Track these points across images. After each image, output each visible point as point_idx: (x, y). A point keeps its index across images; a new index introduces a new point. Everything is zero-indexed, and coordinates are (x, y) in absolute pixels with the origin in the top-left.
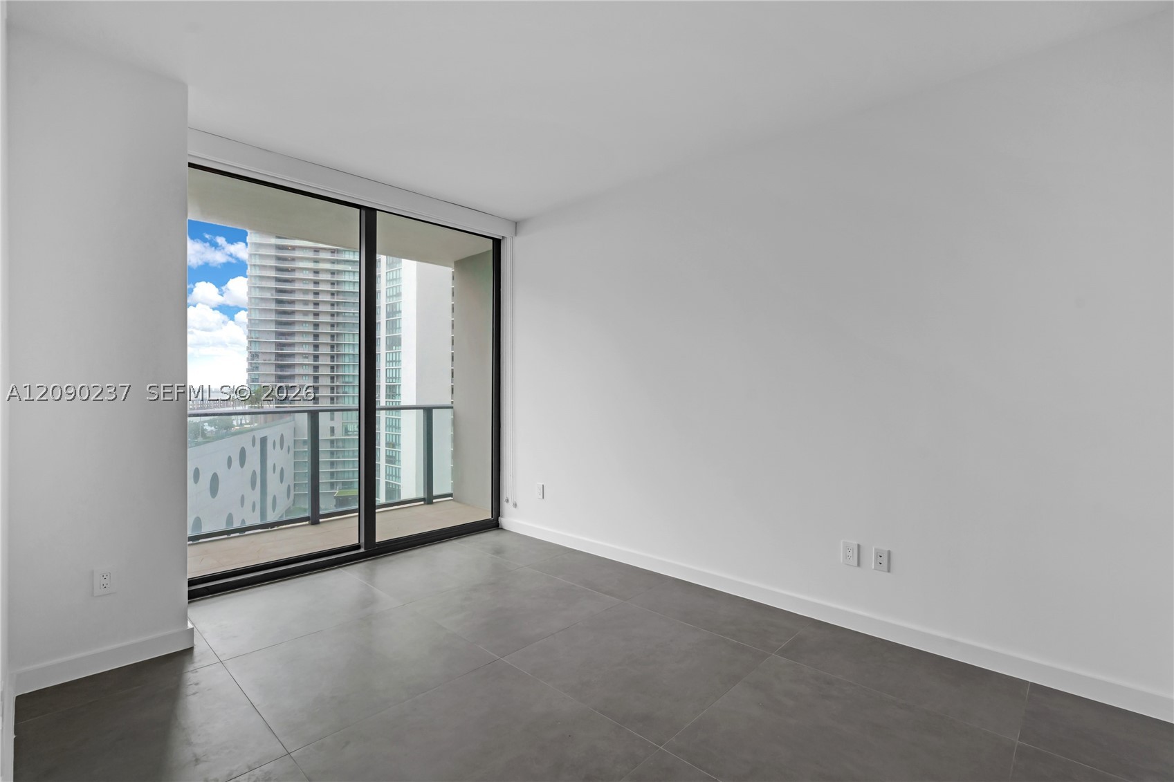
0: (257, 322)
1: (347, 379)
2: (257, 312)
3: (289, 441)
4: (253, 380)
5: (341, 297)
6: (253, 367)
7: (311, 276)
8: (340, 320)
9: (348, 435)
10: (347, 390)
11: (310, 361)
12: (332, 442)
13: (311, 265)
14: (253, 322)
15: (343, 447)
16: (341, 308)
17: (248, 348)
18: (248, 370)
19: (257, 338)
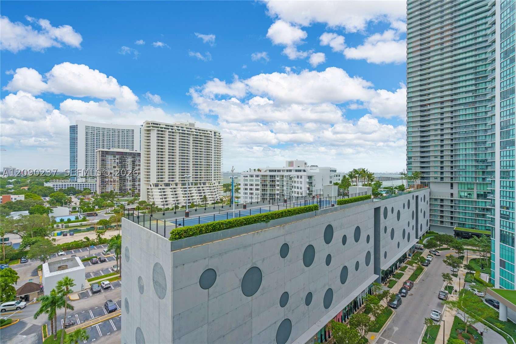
0: (411, 142)
1: (461, 168)
2: (411, 138)
3: (427, 199)
4: (409, 169)
5: (458, 124)
6: (409, 164)
7: (439, 116)
8: (457, 136)
9: (462, 198)
10: (461, 173)
11: (439, 159)
12: (452, 201)
13: (440, 111)
14: (409, 142)
15: (459, 204)
16: (458, 129)
17: (407, 155)
18: (407, 165)
19: (411, 150)
